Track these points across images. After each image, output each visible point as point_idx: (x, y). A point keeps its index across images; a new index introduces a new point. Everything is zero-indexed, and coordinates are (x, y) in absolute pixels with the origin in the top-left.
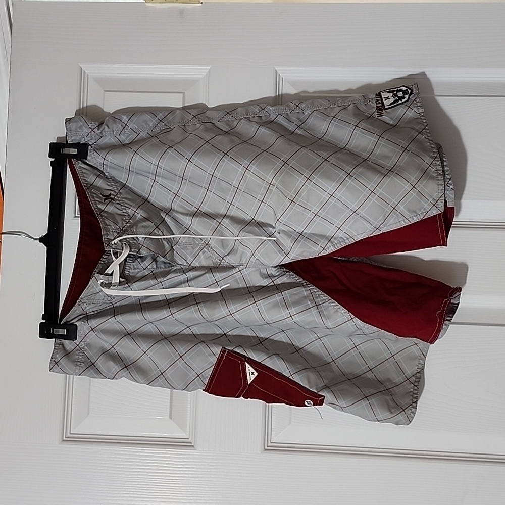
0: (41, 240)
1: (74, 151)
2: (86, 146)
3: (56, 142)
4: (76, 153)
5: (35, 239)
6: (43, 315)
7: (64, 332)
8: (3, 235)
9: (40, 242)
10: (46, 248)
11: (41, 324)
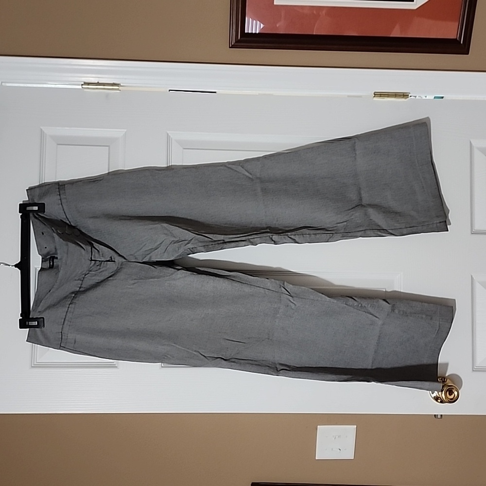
0: (16, 266)
3: (22, 203)
5: (12, 266)
6: (21, 314)
9: (16, 267)
10: (20, 271)
11: (20, 320)
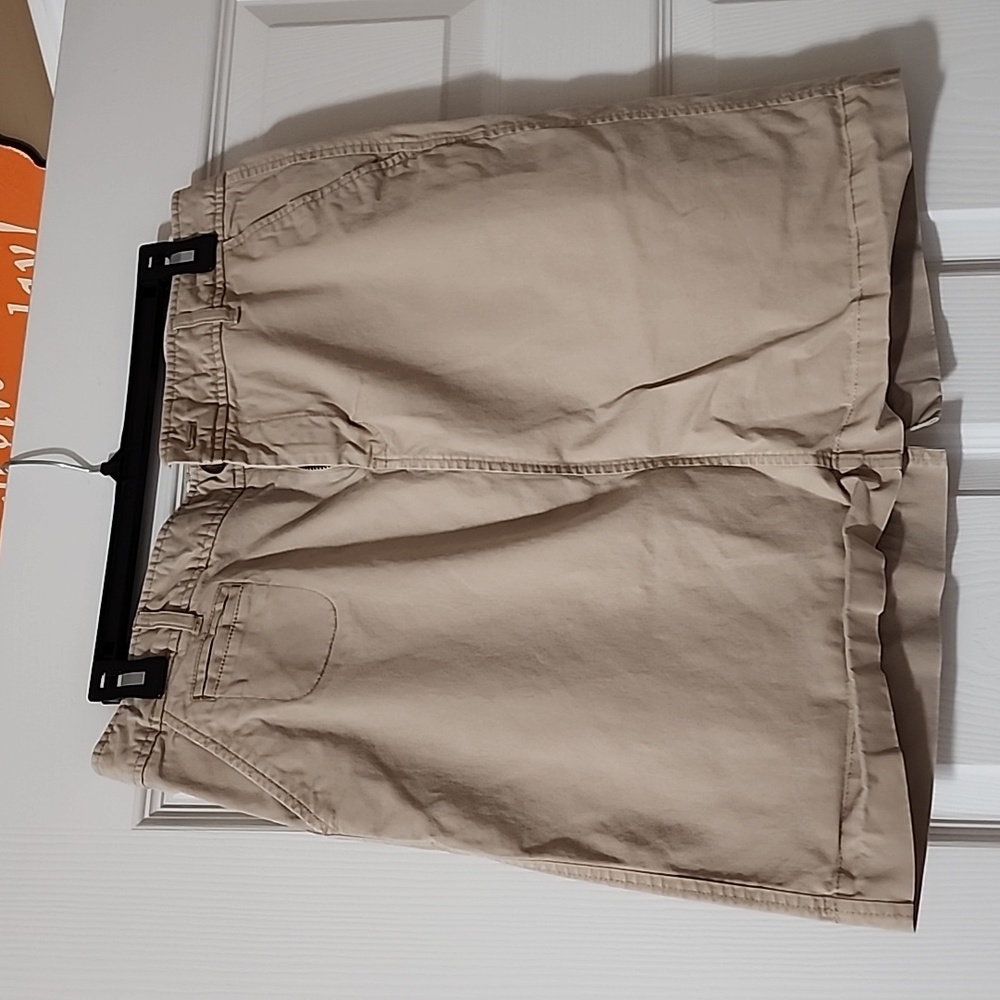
0: (105, 469)
1: (188, 256)
2: (212, 238)
3: (155, 242)
4: (192, 260)
5: (92, 469)
7: (138, 678)
8: (11, 466)
9: (103, 473)
10: (115, 482)
